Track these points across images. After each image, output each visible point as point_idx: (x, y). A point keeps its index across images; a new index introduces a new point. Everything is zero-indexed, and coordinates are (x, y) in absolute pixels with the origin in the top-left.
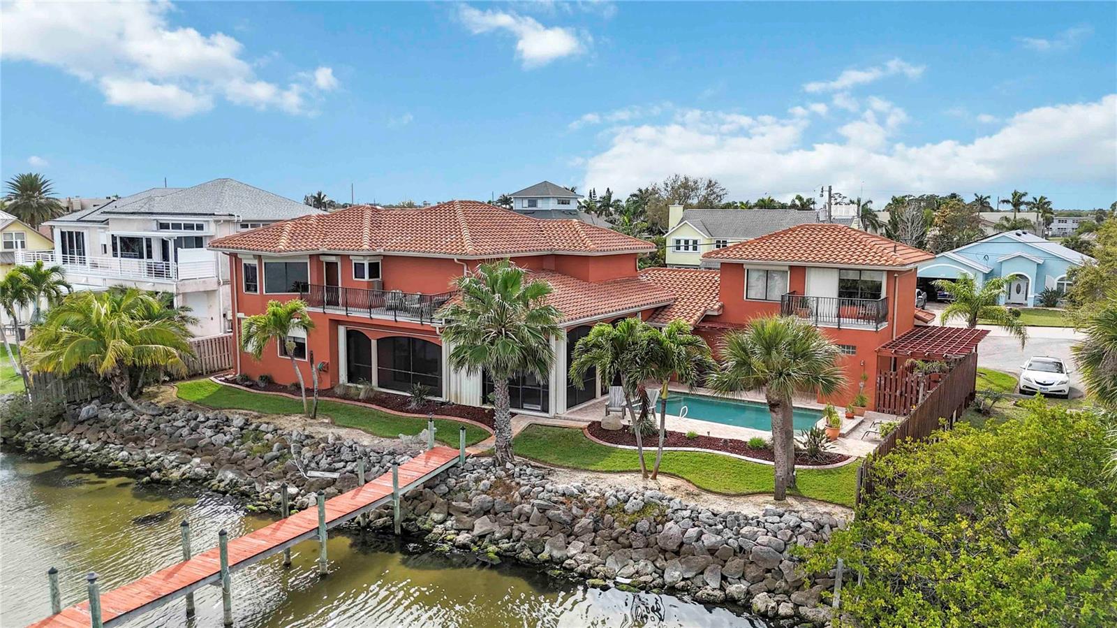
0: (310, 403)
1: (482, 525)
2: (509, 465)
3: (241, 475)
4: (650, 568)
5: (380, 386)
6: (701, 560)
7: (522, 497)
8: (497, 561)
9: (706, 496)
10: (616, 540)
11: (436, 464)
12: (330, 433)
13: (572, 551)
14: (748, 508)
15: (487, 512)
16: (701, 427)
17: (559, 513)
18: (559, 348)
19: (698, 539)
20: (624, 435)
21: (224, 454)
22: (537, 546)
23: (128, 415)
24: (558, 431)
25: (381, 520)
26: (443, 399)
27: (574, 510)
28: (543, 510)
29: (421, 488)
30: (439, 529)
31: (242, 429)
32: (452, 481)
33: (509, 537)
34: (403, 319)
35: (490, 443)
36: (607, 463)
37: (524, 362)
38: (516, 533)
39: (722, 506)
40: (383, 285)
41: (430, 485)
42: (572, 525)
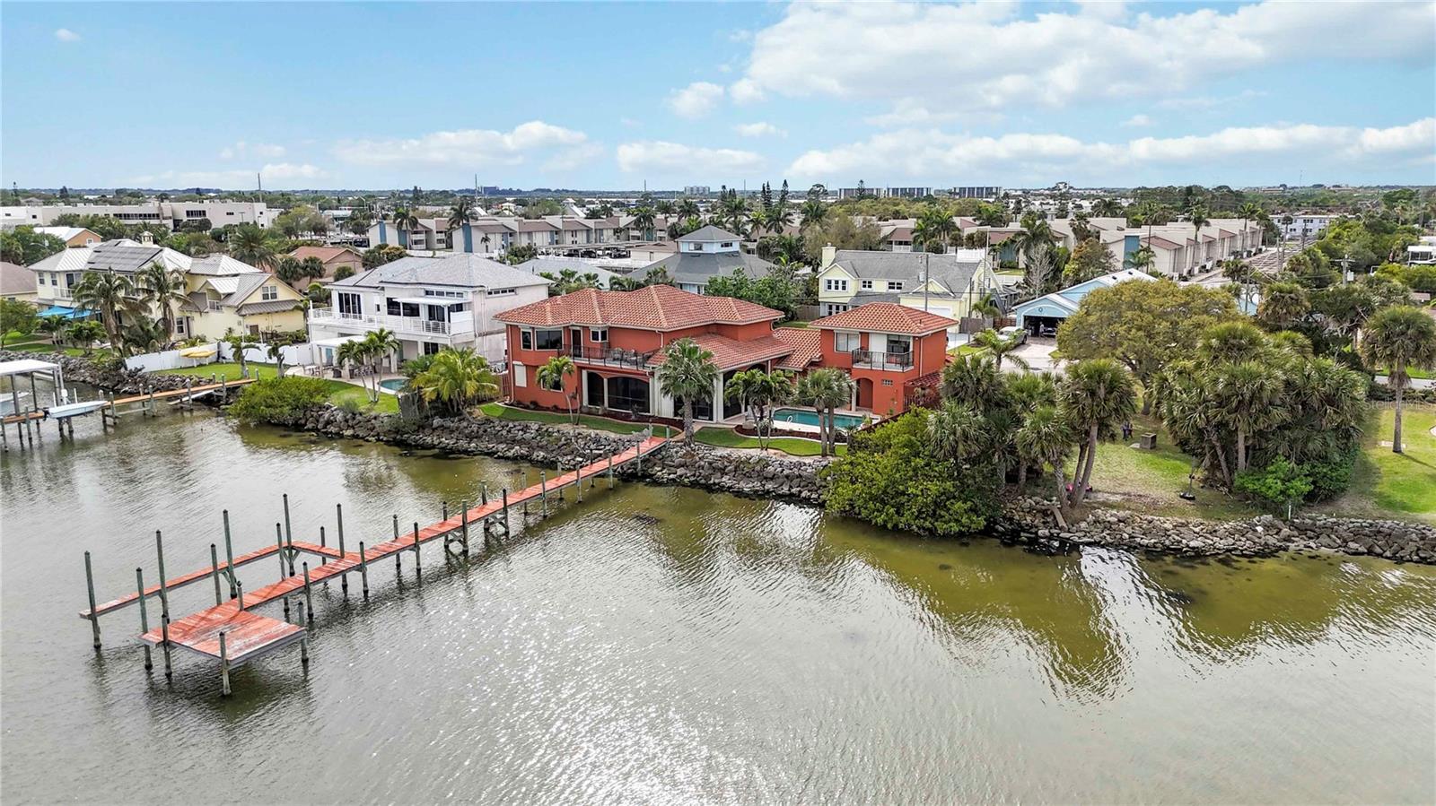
0: (574, 417)
1: (680, 471)
2: (692, 445)
3: (548, 453)
4: (759, 484)
5: (609, 407)
6: (781, 480)
7: (700, 458)
8: (689, 484)
9: (789, 456)
10: (745, 475)
11: (655, 444)
12: (593, 433)
13: (724, 479)
14: (808, 460)
15: (683, 466)
16: (796, 427)
17: (719, 464)
18: (718, 385)
19: (782, 472)
20: (753, 432)
21: (534, 443)
22: (707, 478)
23: (465, 424)
24: (718, 430)
25: (630, 471)
26: (650, 414)
27: (726, 463)
28: (710, 464)
29: (647, 457)
30: (659, 473)
31: (537, 431)
32: (664, 453)
33: (694, 475)
34: (625, 366)
35: (682, 436)
36: (744, 444)
37: (700, 393)
38: (697, 474)
39: (795, 459)
40: (609, 346)
41: (652, 454)
42: (724, 470)
